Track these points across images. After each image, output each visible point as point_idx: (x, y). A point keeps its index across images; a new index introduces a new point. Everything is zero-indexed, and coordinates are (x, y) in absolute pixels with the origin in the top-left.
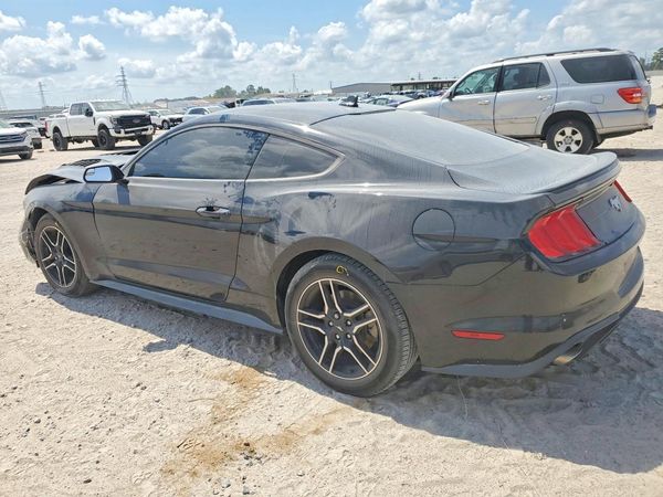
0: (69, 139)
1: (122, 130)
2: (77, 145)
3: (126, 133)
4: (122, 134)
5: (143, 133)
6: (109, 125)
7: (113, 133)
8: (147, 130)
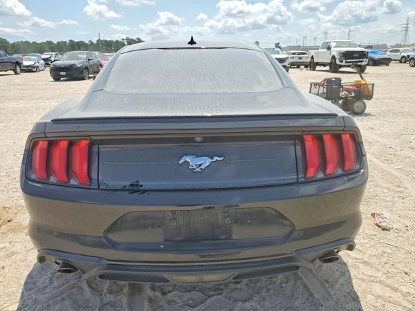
0: (318, 64)
1: (344, 61)
2: (322, 68)
3: (346, 62)
4: (344, 63)
5: (359, 64)
6: (337, 57)
7: (338, 62)
8: (362, 61)
